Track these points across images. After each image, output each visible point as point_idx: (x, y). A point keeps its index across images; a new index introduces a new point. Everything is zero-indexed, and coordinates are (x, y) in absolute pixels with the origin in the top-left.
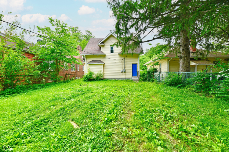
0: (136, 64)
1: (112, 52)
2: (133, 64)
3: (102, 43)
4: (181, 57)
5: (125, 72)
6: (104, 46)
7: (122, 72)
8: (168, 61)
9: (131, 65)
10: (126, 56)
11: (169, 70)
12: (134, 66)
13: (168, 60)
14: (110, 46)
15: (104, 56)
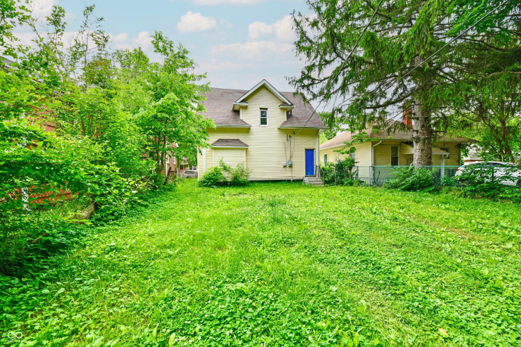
0: (312, 150)
1: (264, 122)
2: (307, 150)
3: (243, 101)
4: (418, 140)
5: (291, 166)
6: (246, 108)
7: (285, 167)
8: (372, 145)
9: (304, 151)
10: (294, 133)
11: (375, 162)
12: (310, 154)
13: (373, 143)
14: (261, 109)
15: (247, 130)
